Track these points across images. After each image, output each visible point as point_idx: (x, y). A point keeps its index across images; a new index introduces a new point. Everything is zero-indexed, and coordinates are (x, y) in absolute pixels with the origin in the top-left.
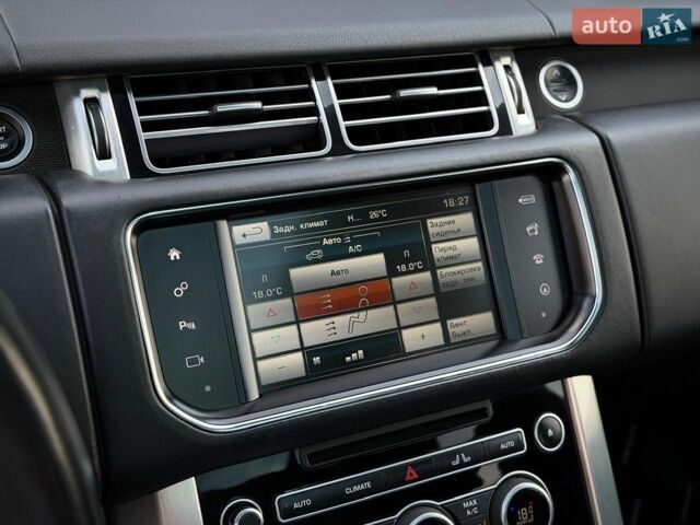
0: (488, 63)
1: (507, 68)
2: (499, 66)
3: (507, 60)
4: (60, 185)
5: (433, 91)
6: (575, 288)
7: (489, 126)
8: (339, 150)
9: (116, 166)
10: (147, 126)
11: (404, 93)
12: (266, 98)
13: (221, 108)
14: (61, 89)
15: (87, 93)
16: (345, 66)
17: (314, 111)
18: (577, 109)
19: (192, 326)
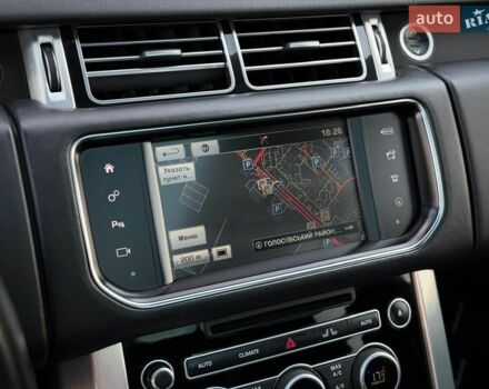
0: (360, 23)
1: (375, 27)
2: (368, 26)
3: (374, 21)
5: (316, 44)
7: (359, 73)
8: (241, 89)
9: (65, 97)
10: (90, 67)
11: (293, 45)
12: (185, 47)
13: (149, 54)
14: (23, 36)
15: (43, 39)
17: (221, 58)
18: (428, 61)
19: (122, 225)
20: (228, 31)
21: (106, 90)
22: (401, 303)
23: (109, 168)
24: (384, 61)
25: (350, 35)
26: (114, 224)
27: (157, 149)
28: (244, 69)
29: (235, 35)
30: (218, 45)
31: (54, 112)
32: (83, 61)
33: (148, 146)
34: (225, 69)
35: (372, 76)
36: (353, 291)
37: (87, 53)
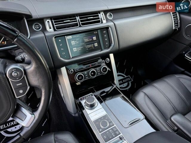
0: (100, 13)
1: (102, 14)
2: (101, 14)
3: (102, 13)
4: (45, 33)
5: (92, 18)
6: (111, 43)
7: (100, 22)
8: (80, 26)
9: (52, 30)
10: (55, 24)
11: (88, 18)
12: (70, 20)
13: (65, 21)
14: (45, 20)
15: (48, 20)
16: (80, 15)
17: (76, 21)
18: (112, 19)
19: (63, 49)
20: (77, 16)
21: (58, 28)
22: (108, 59)
23: (60, 40)
24: (104, 20)
25: (98, 16)
26: (62, 49)
27: (67, 37)
28: (80, 23)
29: (79, 17)
30: (76, 19)
31: (51, 32)
32: (54, 24)
33: (66, 36)
34: (77, 23)
35: (102, 22)
36: (100, 58)
37: (55, 22)
